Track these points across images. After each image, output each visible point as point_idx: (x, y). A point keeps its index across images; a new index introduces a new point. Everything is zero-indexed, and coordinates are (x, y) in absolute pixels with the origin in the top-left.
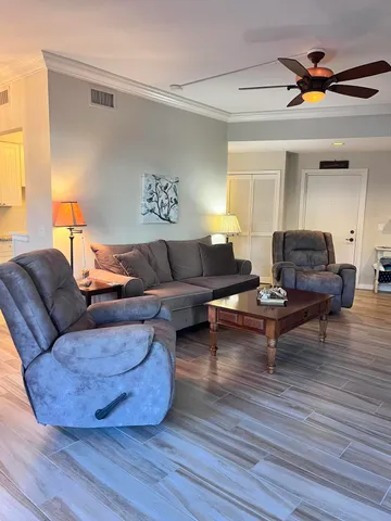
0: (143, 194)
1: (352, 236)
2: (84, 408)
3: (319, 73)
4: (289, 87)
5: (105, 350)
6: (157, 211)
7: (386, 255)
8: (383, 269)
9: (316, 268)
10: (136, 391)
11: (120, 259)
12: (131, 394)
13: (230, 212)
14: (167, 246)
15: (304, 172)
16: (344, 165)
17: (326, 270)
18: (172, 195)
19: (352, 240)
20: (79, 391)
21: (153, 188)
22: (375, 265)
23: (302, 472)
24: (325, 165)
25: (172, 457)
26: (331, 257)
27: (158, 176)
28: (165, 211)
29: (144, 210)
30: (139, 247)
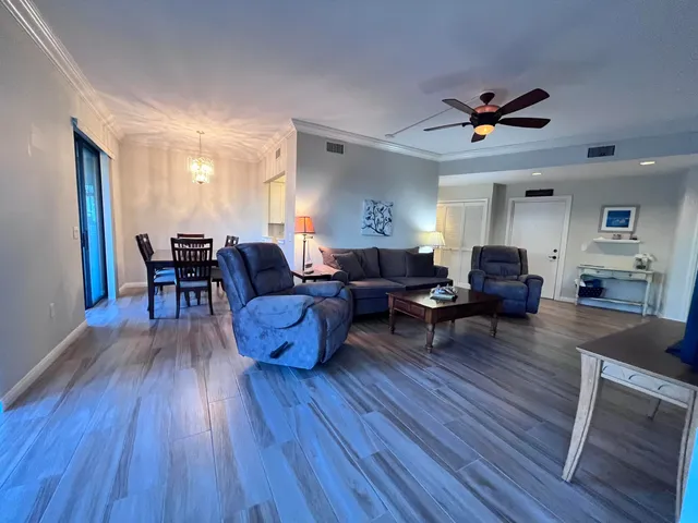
0: (363, 214)
1: (555, 254)
2: (264, 348)
3: (487, 110)
4: (464, 125)
5: (275, 309)
6: (373, 226)
7: (586, 272)
8: (583, 285)
9: (508, 277)
10: (296, 342)
11: (336, 258)
12: (292, 344)
13: (438, 230)
14: (378, 252)
15: (511, 200)
16: (549, 193)
17: (517, 280)
18: (387, 215)
19: (554, 258)
20: (262, 336)
21: (371, 209)
22: (576, 281)
23: (402, 427)
24: (530, 194)
25: (312, 394)
26: (524, 268)
27: (376, 200)
28: (380, 227)
29: (363, 225)
30: (355, 252)
